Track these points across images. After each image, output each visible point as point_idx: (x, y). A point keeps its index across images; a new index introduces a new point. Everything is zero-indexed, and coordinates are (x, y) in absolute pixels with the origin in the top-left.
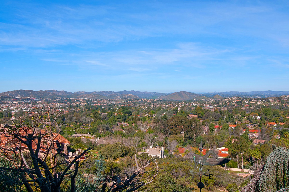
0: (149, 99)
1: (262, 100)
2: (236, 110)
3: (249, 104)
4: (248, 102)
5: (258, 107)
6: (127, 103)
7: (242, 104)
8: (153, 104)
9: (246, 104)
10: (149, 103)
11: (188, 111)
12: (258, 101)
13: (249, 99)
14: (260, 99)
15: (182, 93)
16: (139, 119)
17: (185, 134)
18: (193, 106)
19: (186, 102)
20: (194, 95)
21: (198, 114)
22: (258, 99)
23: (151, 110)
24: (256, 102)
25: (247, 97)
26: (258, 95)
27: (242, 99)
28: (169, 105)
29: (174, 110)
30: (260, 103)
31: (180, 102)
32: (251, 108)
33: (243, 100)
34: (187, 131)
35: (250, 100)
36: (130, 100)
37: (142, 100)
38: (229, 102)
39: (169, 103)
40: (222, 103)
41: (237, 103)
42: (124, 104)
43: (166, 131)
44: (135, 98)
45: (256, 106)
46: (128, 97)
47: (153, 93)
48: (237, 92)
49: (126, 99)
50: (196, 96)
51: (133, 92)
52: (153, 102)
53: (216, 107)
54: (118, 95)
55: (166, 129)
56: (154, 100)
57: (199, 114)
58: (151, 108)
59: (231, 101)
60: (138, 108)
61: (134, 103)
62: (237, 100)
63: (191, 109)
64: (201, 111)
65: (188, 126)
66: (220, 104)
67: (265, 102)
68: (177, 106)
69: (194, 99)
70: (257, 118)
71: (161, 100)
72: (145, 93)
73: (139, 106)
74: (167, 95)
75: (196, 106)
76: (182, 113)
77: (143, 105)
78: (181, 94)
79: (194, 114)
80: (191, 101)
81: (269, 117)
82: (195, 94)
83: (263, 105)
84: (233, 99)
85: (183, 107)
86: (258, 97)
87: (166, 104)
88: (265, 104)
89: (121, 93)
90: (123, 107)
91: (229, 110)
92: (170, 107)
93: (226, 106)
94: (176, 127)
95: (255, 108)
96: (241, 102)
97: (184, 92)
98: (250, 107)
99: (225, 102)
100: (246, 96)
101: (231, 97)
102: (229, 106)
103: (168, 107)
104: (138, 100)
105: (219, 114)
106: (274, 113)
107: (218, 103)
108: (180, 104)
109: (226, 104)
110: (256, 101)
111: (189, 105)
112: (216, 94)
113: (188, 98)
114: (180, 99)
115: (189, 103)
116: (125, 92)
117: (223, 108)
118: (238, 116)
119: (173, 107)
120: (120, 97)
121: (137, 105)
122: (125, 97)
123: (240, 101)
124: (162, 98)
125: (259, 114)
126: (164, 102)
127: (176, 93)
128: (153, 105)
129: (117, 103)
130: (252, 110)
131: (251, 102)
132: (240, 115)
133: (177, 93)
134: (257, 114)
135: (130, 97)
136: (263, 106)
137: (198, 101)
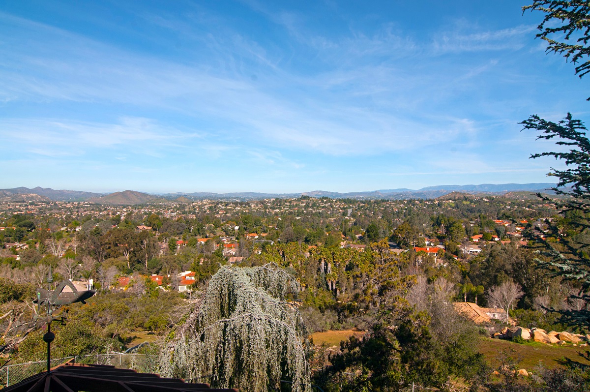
0: (69, 202)
1: (241, 204)
2: (208, 218)
3: (225, 209)
4: (223, 208)
5: (237, 213)
6: (27, 209)
7: (216, 210)
8: (76, 210)
9: (221, 210)
10: (69, 209)
11: (137, 220)
12: (236, 206)
13: (225, 202)
14: (240, 203)
15: (128, 193)
16: (49, 235)
17: (131, 256)
18: (145, 213)
19: (135, 207)
20: (148, 197)
21: (152, 225)
22: (236, 203)
23: (73, 219)
24: (235, 208)
25: (223, 200)
26: (237, 198)
27: (216, 203)
28: (105, 212)
29: (113, 220)
30: (239, 208)
31: (124, 207)
32: (228, 215)
33: (218, 204)
34: (134, 251)
35: (227, 205)
36: (31, 204)
37: (56, 204)
38: (200, 207)
39: (106, 209)
40: (189, 209)
41: (210, 208)
42: (19, 211)
43: (99, 252)
44: (42, 200)
45: (233, 212)
46: (28, 198)
47: (77, 192)
48: (209, 193)
49: (24, 202)
50: (150, 199)
51: (38, 190)
52: (78, 208)
53: (180, 214)
54: (6, 195)
55: (99, 250)
56: (79, 203)
57: (154, 225)
58: (74, 217)
59: (202, 206)
60: (47, 217)
61: (40, 209)
62: (209, 204)
63: (142, 218)
64: (158, 220)
65: (136, 244)
66: (187, 210)
67: (245, 207)
68: (118, 213)
69: (147, 202)
70: (235, 229)
71: (91, 204)
72: (62, 193)
73: (51, 214)
74: (103, 195)
75: (150, 213)
76: (127, 224)
77: (57, 211)
78: (126, 194)
79: (147, 225)
80: (143, 206)
81: (249, 227)
82: (150, 195)
83: (243, 211)
84: (204, 203)
85: (129, 215)
86: (237, 201)
87: (101, 211)
88: (245, 210)
89: (14, 191)
90: (18, 216)
91: (198, 219)
92: (108, 214)
93: (194, 213)
94: (116, 245)
95: (232, 215)
96: (215, 207)
97: (132, 192)
98: (226, 213)
99: (194, 207)
100: (221, 199)
101: (202, 200)
102: (198, 213)
103: (104, 216)
104: (48, 203)
105: (184, 224)
106: (255, 221)
107: (184, 208)
108: (125, 210)
109: (195, 209)
110: (234, 205)
111: (140, 211)
112: (181, 196)
113: (138, 202)
114: (125, 202)
115: (138, 208)
116: (23, 190)
117: (190, 215)
118: (211, 226)
119: (113, 214)
120: (13, 199)
121: (47, 212)
122: (23, 198)
123: (214, 205)
124: (93, 201)
125: (237, 223)
126: (97, 206)
127: (118, 194)
128: (77, 212)
129: (4, 209)
130: (228, 217)
131: (228, 208)
132: (213, 225)
133: (120, 193)
134: (234, 223)
135: (32, 198)
136: (242, 213)
137: (154, 206)
